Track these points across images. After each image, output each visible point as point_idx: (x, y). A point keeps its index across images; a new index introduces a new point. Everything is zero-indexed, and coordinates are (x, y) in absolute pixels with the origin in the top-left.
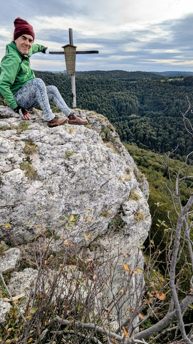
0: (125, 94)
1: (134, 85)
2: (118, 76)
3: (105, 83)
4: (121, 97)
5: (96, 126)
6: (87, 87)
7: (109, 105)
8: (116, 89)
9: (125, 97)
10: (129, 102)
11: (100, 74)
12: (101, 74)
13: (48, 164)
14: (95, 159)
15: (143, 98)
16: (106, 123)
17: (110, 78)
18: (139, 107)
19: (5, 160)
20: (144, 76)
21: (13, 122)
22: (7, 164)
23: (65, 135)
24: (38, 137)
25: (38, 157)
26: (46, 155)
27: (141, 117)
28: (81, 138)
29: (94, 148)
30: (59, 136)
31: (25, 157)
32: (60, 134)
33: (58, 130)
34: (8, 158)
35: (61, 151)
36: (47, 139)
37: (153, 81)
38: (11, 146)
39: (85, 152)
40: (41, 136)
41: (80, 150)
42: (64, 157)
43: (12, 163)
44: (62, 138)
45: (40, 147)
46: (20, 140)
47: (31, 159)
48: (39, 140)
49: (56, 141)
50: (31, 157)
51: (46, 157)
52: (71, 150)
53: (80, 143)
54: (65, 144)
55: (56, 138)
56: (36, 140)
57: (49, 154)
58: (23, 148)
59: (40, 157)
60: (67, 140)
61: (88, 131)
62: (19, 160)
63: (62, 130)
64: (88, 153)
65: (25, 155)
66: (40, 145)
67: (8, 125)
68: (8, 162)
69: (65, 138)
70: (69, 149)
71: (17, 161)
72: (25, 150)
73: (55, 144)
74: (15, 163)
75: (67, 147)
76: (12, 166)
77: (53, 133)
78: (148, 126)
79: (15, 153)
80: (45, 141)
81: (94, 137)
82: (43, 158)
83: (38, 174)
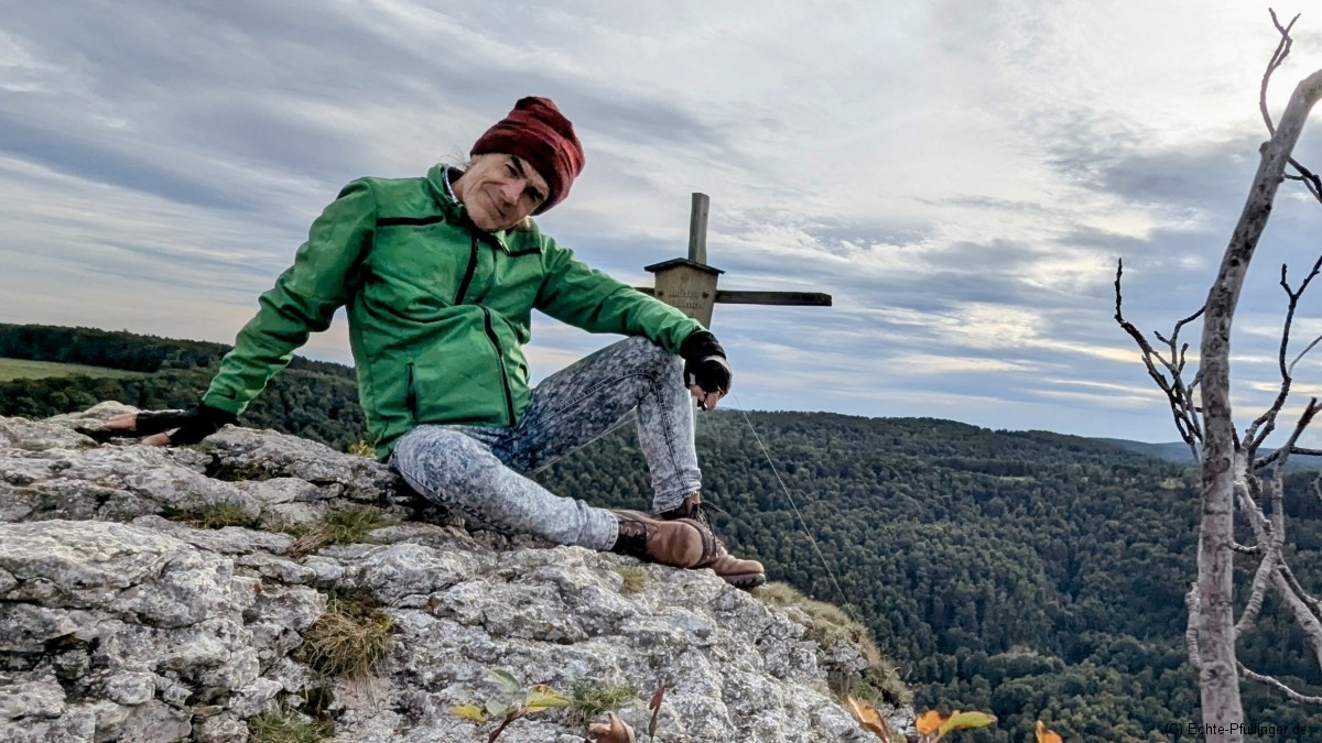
0: (971, 535)
1: (1021, 497)
2: (935, 447)
3: (860, 475)
4: (951, 549)
6: (760, 488)
7: (882, 588)
8: (920, 508)
9: (969, 548)
10: (998, 581)
11: (838, 428)
12: (844, 432)
15: (1071, 562)
17: (887, 450)
18: (1053, 607)
19: (155, 669)
20: (1074, 457)
21: (283, 503)
22: (161, 703)
23: (592, 593)
24: (417, 578)
25: (389, 702)
26: (443, 691)
27: (1068, 663)
28: (686, 624)
29: (764, 697)
30: (552, 591)
31: (299, 686)
32: (562, 578)
33: (550, 561)
34: (179, 659)
35: (547, 673)
36: (470, 596)
37: (1122, 482)
38: (225, 592)
39: (702, 707)
40: (440, 575)
41: (674, 692)
42: (561, 717)
43: (198, 701)
44: (571, 604)
45: (417, 636)
46: (300, 580)
47: (340, 707)
48: (420, 599)
49: (528, 618)
50: (341, 695)
51: (439, 703)
52: (614, 678)
53: (682, 652)
54: (581, 639)
55: (529, 602)
56: (401, 598)
57: (465, 687)
58: (301, 626)
59: (399, 699)
60: (598, 622)
61: (738, 601)
62: (254, 693)
63: (574, 565)
64: (726, 715)
65: (305, 673)
66: (419, 624)
67: (247, 501)
68: (171, 690)
69: (587, 608)
70: (604, 671)
71: (239, 695)
72: (311, 639)
73: (514, 634)
74: (220, 707)
75: (590, 660)
76: (188, 722)
77: (518, 573)
78: (1114, 716)
79: (242, 637)
80: (456, 609)
81: (769, 641)
82: (421, 709)
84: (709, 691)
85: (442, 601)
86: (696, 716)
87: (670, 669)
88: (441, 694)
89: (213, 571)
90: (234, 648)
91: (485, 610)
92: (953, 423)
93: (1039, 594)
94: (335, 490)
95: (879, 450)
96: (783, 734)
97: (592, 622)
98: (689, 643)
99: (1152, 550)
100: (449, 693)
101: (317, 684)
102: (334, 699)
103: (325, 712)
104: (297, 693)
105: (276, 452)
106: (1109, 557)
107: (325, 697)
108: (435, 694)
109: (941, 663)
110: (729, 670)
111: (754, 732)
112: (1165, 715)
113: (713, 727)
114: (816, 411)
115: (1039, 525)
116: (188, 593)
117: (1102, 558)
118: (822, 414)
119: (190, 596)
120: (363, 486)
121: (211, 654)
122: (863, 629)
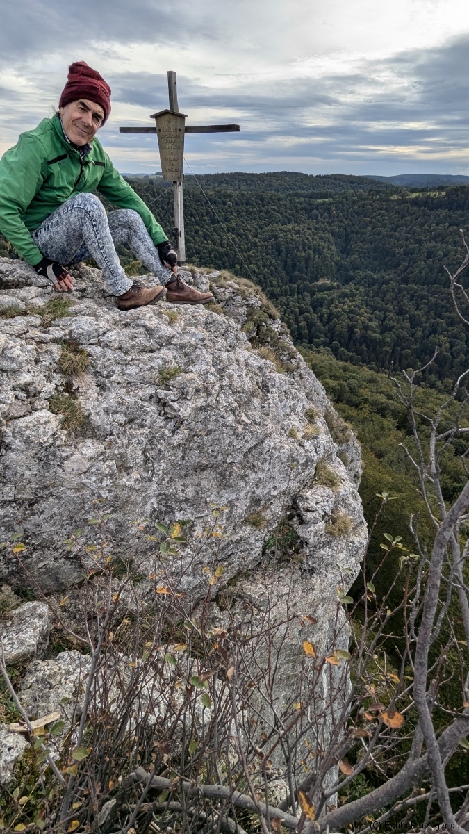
0: (303, 229)
1: (327, 209)
2: (288, 186)
4: (295, 237)
5: (232, 308)
8: (281, 218)
9: (303, 236)
13: (117, 400)
14: (230, 386)
15: (346, 239)
16: (258, 299)
17: (267, 190)
18: (338, 261)
19: (12, 388)
20: (351, 186)
21: (32, 298)
22: (18, 400)
23: (159, 329)
24: (92, 333)
25: (93, 383)
27: (343, 285)
28: (196, 336)
29: (228, 361)
30: (144, 331)
31: (61, 382)
32: (146, 325)
34: (19, 384)
35: (148, 366)
36: (113, 338)
37: (372, 198)
38: (26, 355)
39: (206, 371)
40: (100, 330)
41: (195, 365)
42: (156, 382)
43: (29, 396)
44: (151, 335)
45: (97, 357)
47: (77, 388)
48: (94, 340)
49: (137, 344)
51: (111, 382)
52: (172, 365)
54: (158, 349)
55: (136, 337)
56: (88, 340)
57: (119, 375)
58: (55, 361)
59: (96, 382)
60: (162, 341)
61: (214, 319)
62: (47, 390)
64: (215, 373)
67: (19, 304)
69: (158, 336)
70: (168, 363)
72: (60, 364)
73: (133, 351)
74: (37, 397)
76: (29, 405)
77: (129, 323)
78: (360, 306)
79: (37, 371)
80: (109, 344)
81: (227, 334)
82: (105, 385)
83: (93, 422)
84: (207, 364)
85: (103, 341)
86: (204, 374)
87: (192, 356)
88: (111, 379)
89: (19, 347)
90: (35, 376)
91: (120, 343)
92: (296, 173)
93: (332, 255)
94: (49, 289)
95: (262, 190)
96: (236, 375)
97: (160, 341)
98: (198, 345)
99: (383, 231)
100: (114, 378)
101: (67, 380)
102: (74, 384)
103: (72, 390)
104: (61, 385)
106: (364, 236)
107: (71, 385)
108: (109, 379)
109: (290, 287)
110: (214, 352)
111: (225, 378)
112: (382, 305)
114: (233, 172)
115: (333, 222)
117: (361, 236)
118: (236, 173)
121: (29, 380)
122: (260, 288)
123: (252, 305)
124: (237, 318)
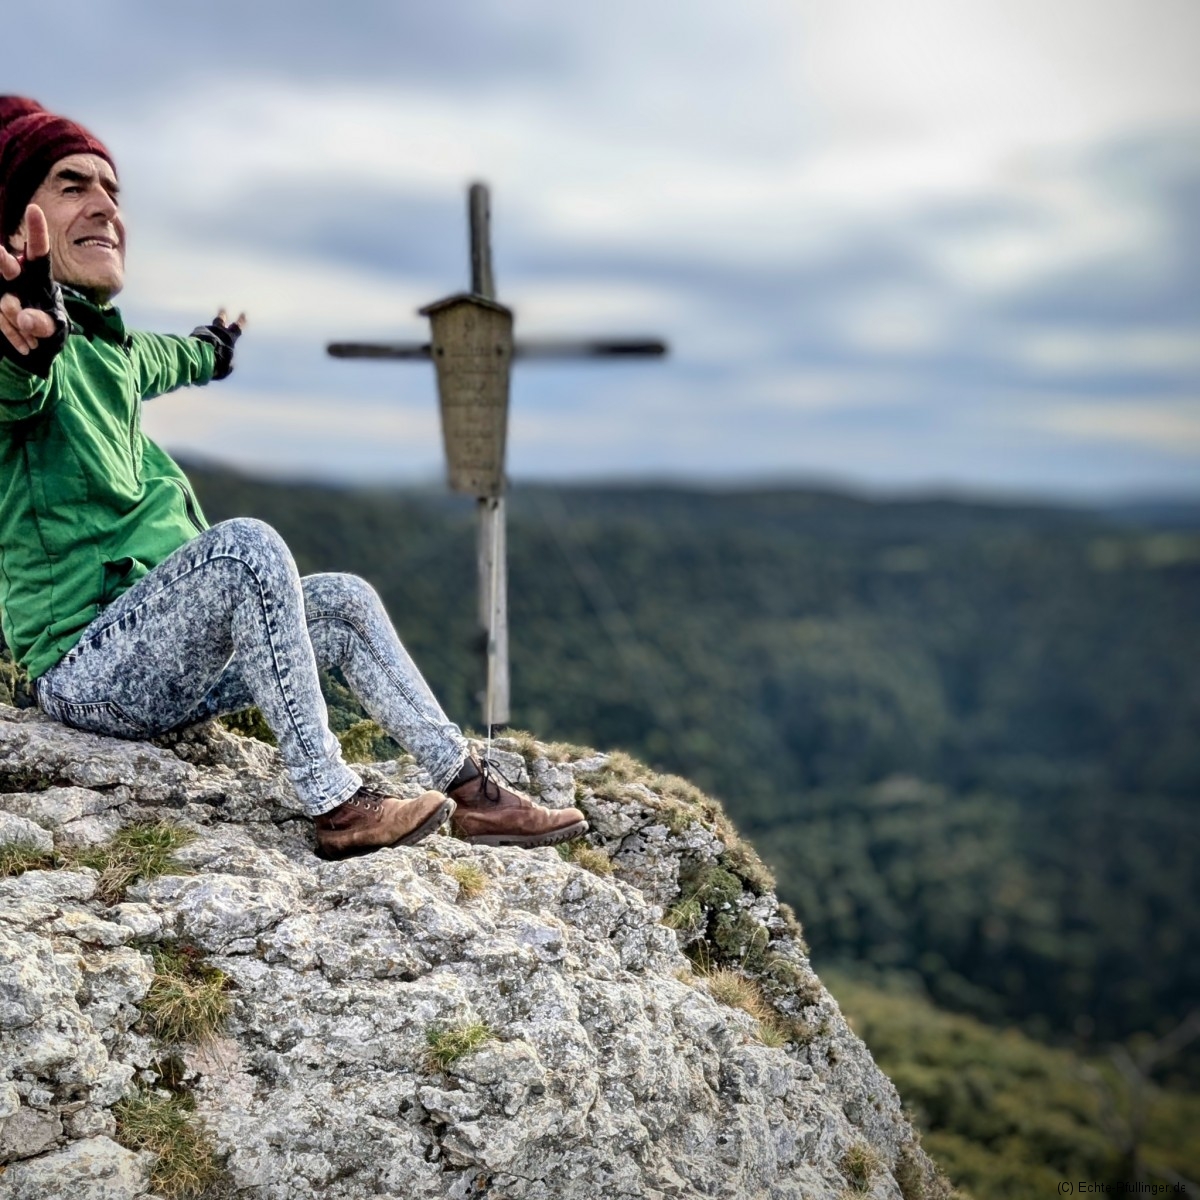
5: (640, 859)
13: (306, 1113)
14: (629, 1080)
16: (711, 835)
19: (12, 1075)
21: (72, 820)
22: (28, 1108)
23: (429, 914)
24: (239, 922)
25: (240, 1064)
26: (294, 1050)
28: (534, 937)
29: (624, 1009)
30: (386, 919)
31: (149, 1060)
32: (393, 903)
33: (377, 881)
34: (31, 1063)
35: (396, 1020)
36: (299, 937)
38: (53, 981)
39: (561, 1035)
40: (263, 915)
41: (529, 1018)
42: (418, 1065)
43: (60, 1098)
44: (408, 931)
45: (254, 990)
46: (121, 942)
47: (194, 1076)
48: (247, 943)
49: (366, 957)
50: (192, 1063)
51: (292, 1062)
52: (466, 1016)
53: (533, 971)
54: (426, 972)
55: (363, 936)
56: (228, 943)
57: (314, 1043)
58: (135, 999)
59: (250, 1061)
60: (439, 948)
61: (587, 889)
62: (110, 1082)
63: (404, 881)
64: (587, 1042)
65: (151, 1046)
66: (253, 976)
67: (37, 835)
68: (34, 1094)
69: (426, 934)
70: (454, 1010)
71: (96, 1087)
72: (149, 1009)
73: (354, 975)
74: (83, 1102)
75: (438, 998)
76: (59, 1122)
77: (345, 896)
79: (83, 1028)
80: (287, 954)
81: (624, 933)
82: (275, 1071)
83: (237, 1176)
84: (565, 1015)
85: (271, 946)
86: (556, 1046)
87: (522, 994)
88: (291, 1054)
89: (33, 958)
90: (78, 1041)
91: (319, 952)
94: (122, 794)
96: (646, 1049)
97: (433, 948)
98: (540, 961)
100: (300, 1051)
101: (166, 1054)
102: (185, 1067)
103: (182, 1083)
104: (149, 1068)
105: (47, 751)
107: (177, 1067)
108: (285, 1054)
110: (584, 983)
111: (616, 1056)
113: (574, 1058)
116: (18, 991)
119: (21, 994)
120: (150, 784)
121: (60, 1053)
122: (718, 805)
123: (696, 850)
124: (652, 889)
